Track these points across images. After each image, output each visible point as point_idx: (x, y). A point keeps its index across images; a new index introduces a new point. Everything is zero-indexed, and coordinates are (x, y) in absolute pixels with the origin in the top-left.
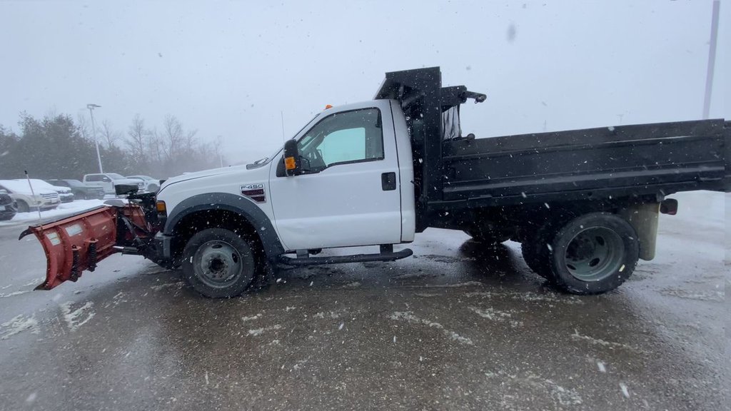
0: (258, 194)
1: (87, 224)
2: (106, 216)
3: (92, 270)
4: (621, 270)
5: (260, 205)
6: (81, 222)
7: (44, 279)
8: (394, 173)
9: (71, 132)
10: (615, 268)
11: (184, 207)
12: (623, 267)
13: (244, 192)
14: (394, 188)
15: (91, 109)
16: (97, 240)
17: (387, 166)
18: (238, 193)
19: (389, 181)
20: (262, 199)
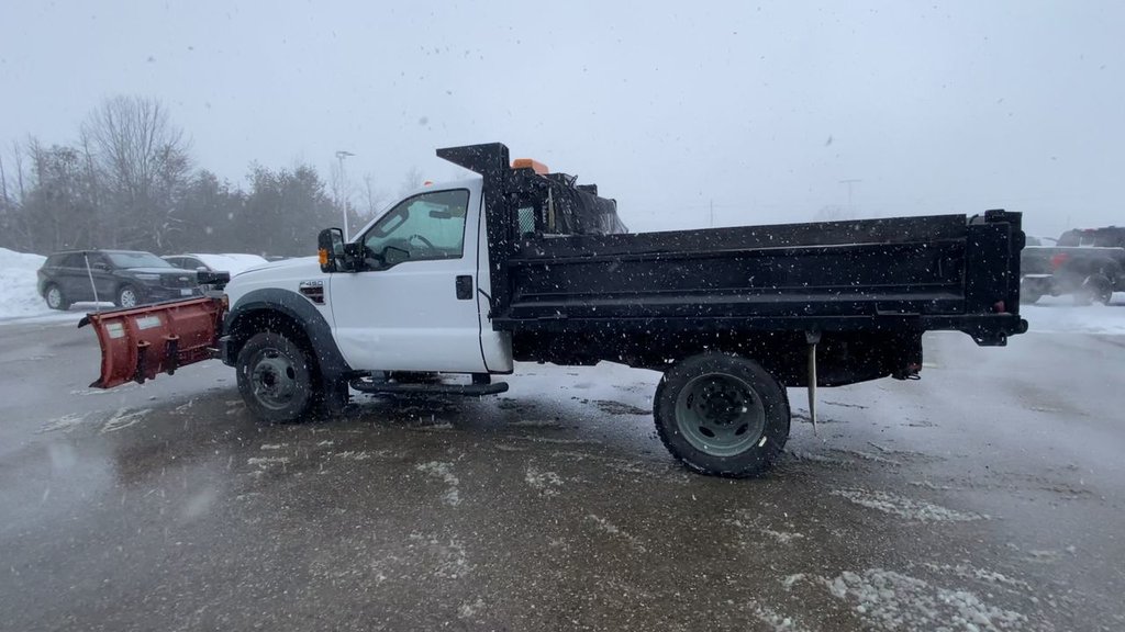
0: (316, 292)
1: (169, 319)
2: (203, 309)
3: (171, 373)
4: (761, 445)
5: (319, 307)
6: (161, 314)
7: (98, 376)
8: (470, 277)
9: (314, 190)
10: (754, 441)
11: (247, 302)
12: (765, 439)
13: (302, 290)
14: (471, 297)
15: (341, 158)
16: (177, 337)
17: (465, 267)
18: (296, 290)
19: (464, 287)
20: (320, 300)
